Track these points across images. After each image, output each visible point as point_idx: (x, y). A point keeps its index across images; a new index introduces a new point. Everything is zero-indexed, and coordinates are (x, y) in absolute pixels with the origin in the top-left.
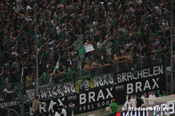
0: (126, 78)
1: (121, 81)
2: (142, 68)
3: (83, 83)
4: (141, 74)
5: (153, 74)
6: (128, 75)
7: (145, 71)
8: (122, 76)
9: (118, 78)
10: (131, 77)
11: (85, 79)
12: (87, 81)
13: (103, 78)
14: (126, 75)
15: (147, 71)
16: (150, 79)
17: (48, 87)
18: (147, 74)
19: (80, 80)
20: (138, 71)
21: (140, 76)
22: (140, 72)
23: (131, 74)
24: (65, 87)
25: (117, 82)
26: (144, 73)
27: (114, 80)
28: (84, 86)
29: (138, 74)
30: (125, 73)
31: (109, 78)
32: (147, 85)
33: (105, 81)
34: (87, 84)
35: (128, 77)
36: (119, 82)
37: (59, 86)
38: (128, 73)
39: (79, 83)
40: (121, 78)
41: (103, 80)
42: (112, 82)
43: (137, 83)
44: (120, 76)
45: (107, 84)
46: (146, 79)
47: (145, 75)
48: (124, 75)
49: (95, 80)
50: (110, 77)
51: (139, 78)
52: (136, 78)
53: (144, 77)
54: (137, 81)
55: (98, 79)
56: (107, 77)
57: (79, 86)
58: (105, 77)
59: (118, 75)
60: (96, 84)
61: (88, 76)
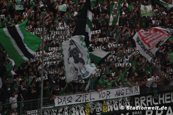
0: (145, 102)
2: (165, 92)
3: (94, 106)
4: (163, 99)
6: (147, 99)
7: (168, 96)
8: (141, 100)
9: (136, 103)
10: (151, 101)
11: (97, 102)
12: (99, 104)
13: (118, 102)
14: (145, 99)
15: (170, 95)
17: (54, 108)
18: (170, 100)
19: (91, 102)
20: (160, 95)
21: (161, 101)
22: (161, 97)
23: (151, 98)
24: (73, 109)
26: (166, 98)
27: (131, 104)
28: (95, 110)
29: (160, 99)
30: (144, 97)
31: (125, 102)
32: (169, 112)
33: (120, 104)
35: (148, 101)
36: (137, 106)
37: (66, 108)
38: (147, 97)
39: (90, 106)
41: (118, 104)
44: (139, 101)
47: (168, 100)
48: (143, 99)
49: (108, 103)
50: (127, 100)
51: (160, 103)
52: (157, 103)
53: (167, 102)
55: (112, 102)
56: (123, 100)
57: (90, 109)
59: (136, 98)
60: (110, 108)
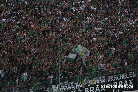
0: (113, 78)
1: (110, 81)
2: (123, 73)
3: (87, 81)
4: (122, 76)
5: (129, 76)
6: (114, 77)
7: (125, 75)
8: (111, 78)
9: (108, 79)
10: (116, 78)
11: (88, 79)
12: (89, 80)
13: (99, 79)
14: (113, 77)
15: (126, 75)
16: (127, 80)
17: (66, 84)
18: (126, 77)
19: (85, 80)
20: (120, 74)
21: (121, 78)
22: (121, 75)
23: (116, 76)
24: (76, 83)
25: (108, 81)
26: (124, 76)
27: (106, 80)
28: (87, 84)
29: (121, 77)
30: (112, 76)
31: (103, 79)
32: (126, 83)
33: (100, 80)
34: (89, 82)
35: (114, 78)
36: (109, 81)
37: (72, 83)
39: (85, 82)
40: (110, 79)
41: (99, 80)
42: (104, 81)
43: (119, 82)
44: (110, 78)
45: (102, 82)
46: (125, 79)
47: (125, 77)
48: (112, 77)
49: (94, 80)
50: (104, 78)
51: (121, 79)
52: (119, 79)
53: (124, 78)
54: (120, 80)
55: (96, 79)
56: (101, 78)
57: (85, 83)
58: (100, 78)
59: (108, 77)
60: (95, 82)
61: (90, 77)
